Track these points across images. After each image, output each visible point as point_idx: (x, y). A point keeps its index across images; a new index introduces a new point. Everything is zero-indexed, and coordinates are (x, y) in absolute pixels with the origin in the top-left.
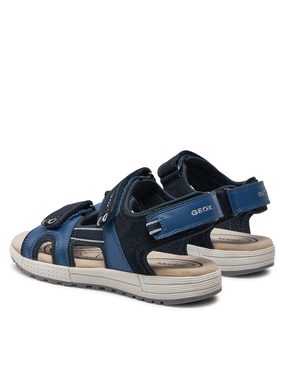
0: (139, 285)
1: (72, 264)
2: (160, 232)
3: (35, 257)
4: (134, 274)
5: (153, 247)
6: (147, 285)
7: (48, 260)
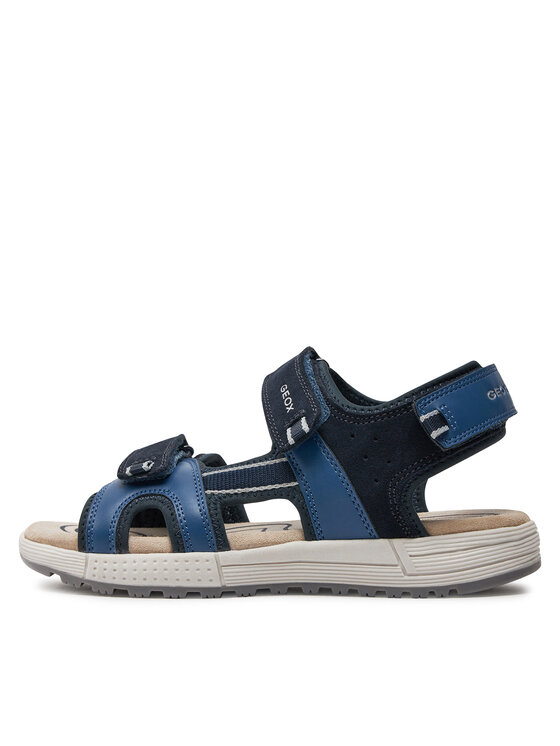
0: (396, 563)
1: (223, 544)
2: (446, 433)
3: (122, 547)
4: (381, 541)
5: (428, 471)
6: (415, 560)
7: (158, 546)
